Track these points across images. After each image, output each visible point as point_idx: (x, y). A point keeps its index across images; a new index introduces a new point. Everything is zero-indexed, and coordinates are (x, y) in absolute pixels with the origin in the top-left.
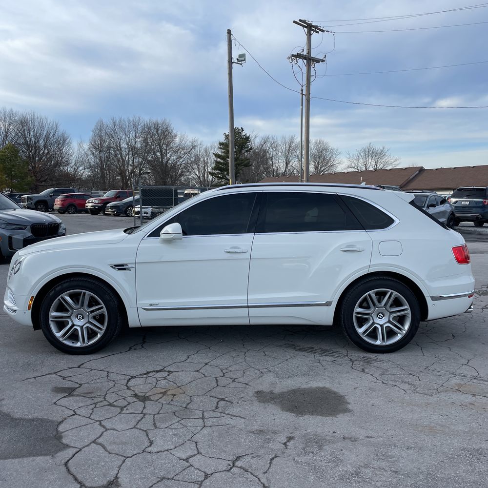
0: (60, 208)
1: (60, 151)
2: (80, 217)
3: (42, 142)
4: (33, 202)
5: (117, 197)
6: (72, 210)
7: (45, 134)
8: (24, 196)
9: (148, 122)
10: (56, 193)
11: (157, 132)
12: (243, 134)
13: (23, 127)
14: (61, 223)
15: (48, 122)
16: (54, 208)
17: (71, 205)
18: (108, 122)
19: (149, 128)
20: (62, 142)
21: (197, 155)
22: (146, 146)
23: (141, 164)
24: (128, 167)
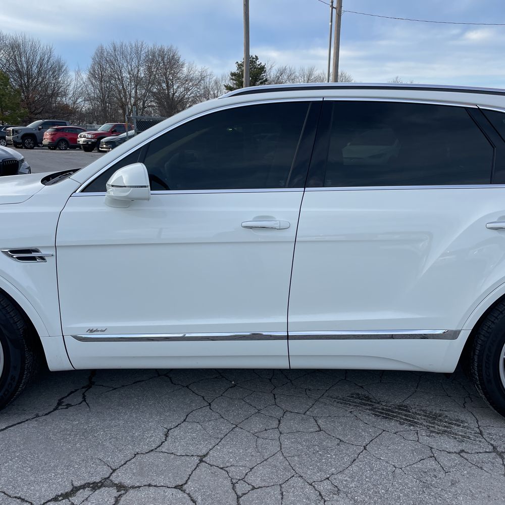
0: (50, 142)
1: (56, 79)
2: (70, 154)
3: (35, 69)
4: (20, 135)
5: (113, 132)
6: (63, 145)
7: (38, 60)
8: (9, 129)
9: (153, 48)
10: (45, 126)
11: (163, 60)
12: (258, 63)
13: (14, 52)
14: (22, 161)
15: (41, 46)
16: (43, 143)
17: (62, 140)
18: (108, 47)
19: (154, 56)
20: (58, 69)
21: (207, 87)
22: (150, 76)
23: (145, 96)
24: (130, 99)
